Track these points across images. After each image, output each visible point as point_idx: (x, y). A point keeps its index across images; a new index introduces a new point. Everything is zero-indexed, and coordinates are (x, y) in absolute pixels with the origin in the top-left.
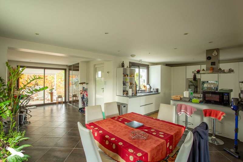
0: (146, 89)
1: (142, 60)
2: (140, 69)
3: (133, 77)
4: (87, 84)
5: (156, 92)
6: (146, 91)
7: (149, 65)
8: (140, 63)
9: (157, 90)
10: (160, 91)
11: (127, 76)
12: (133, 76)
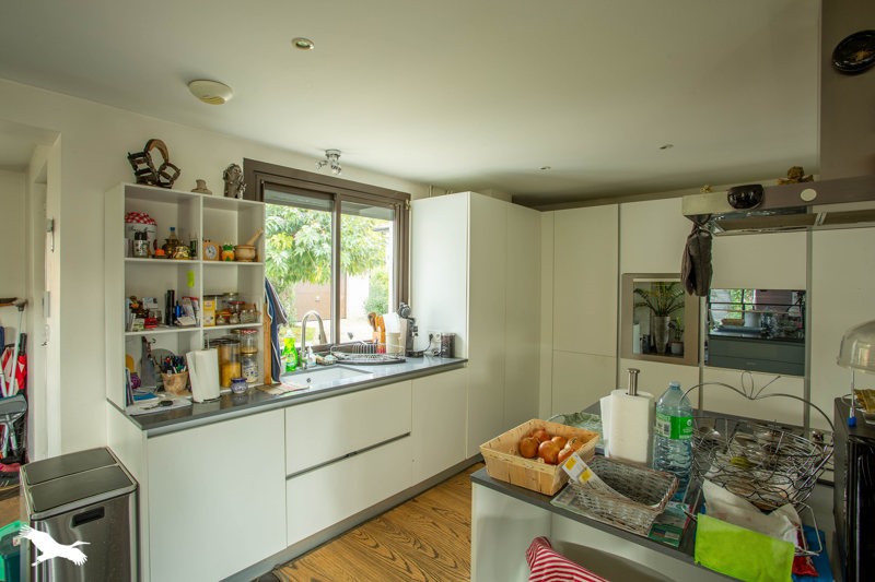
0: (384, 340)
1: (343, 158)
2: (344, 217)
3: (255, 259)
4: (22, 307)
5: (442, 354)
6: (384, 351)
7: (408, 196)
8: (327, 171)
9: (450, 344)
10: (464, 351)
11: (182, 251)
12: (250, 254)
